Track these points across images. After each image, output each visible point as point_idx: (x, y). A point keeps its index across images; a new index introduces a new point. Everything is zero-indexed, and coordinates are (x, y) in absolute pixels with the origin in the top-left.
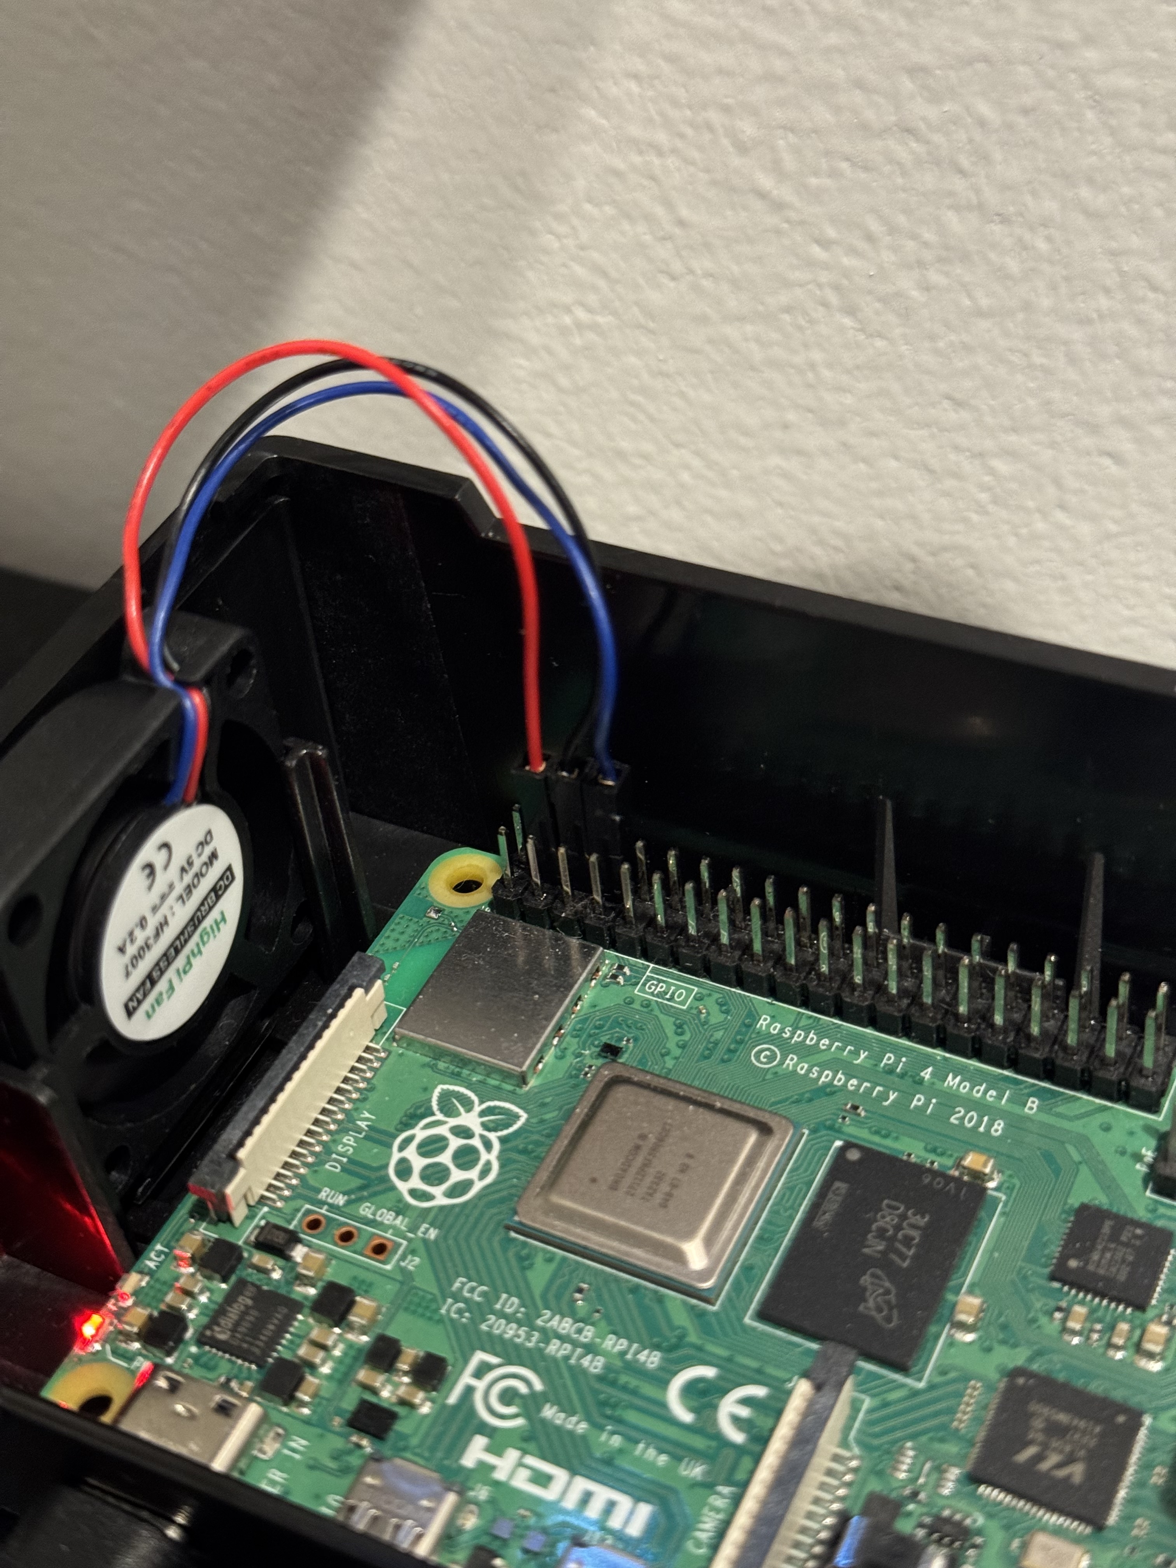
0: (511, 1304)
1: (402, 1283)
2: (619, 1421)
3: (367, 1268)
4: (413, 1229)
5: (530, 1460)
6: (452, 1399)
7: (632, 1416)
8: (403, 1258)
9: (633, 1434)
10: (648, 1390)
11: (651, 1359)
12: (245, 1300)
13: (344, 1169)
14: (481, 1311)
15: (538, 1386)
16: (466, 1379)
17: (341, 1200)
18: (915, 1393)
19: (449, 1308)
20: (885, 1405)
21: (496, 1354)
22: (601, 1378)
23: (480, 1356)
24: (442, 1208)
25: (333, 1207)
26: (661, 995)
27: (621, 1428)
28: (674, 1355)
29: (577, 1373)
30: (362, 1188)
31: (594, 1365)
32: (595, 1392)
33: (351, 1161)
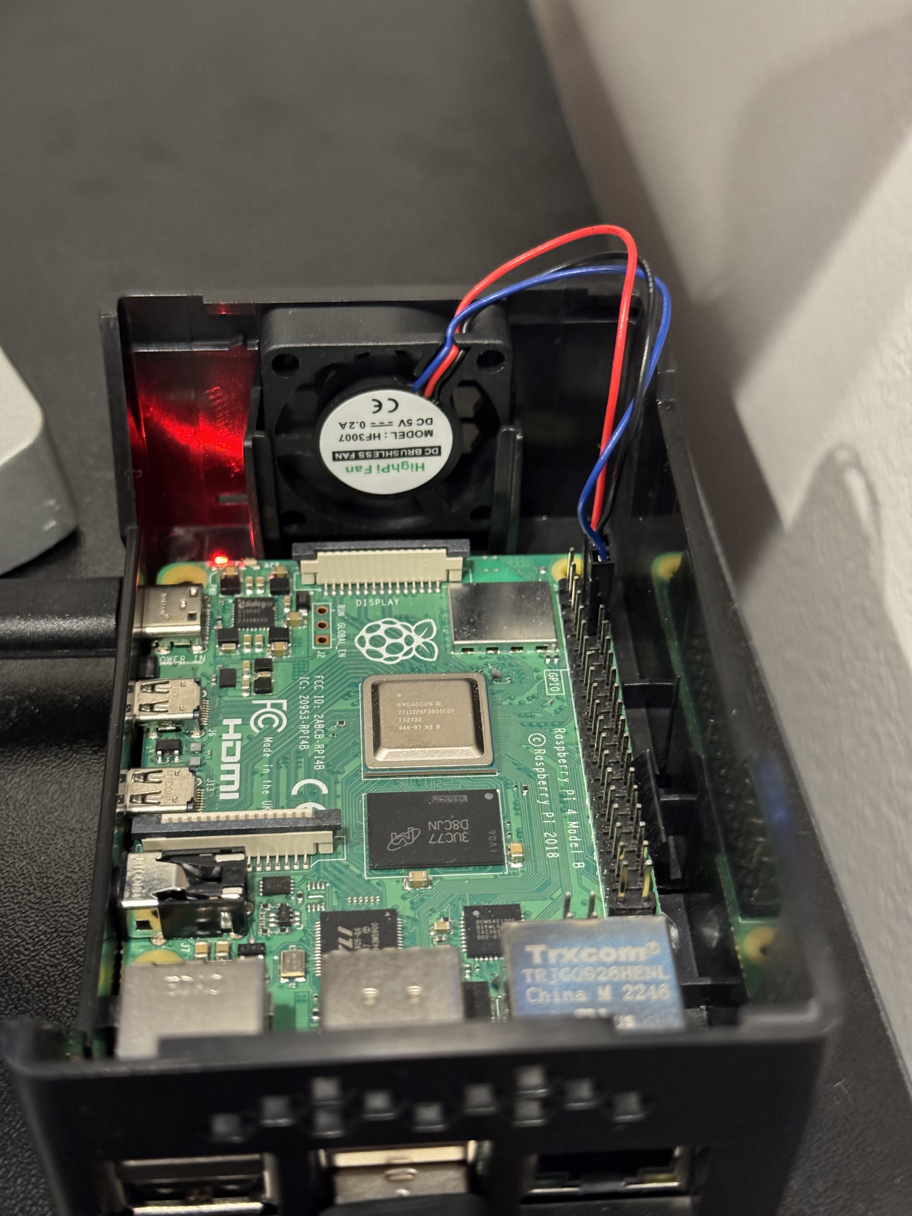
0: (319, 701)
1: (308, 657)
2: (279, 768)
3: (309, 640)
4: (340, 647)
5: (238, 744)
6: (255, 702)
7: (283, 772)
8: (322, 651)
9: (274, 776)
10: (301, 772)
11: (319, 766)
12: (263, 605)
13: (359, 608)
14: (309, 691)
15: (279, 730)
16: (269, 703)
17: (341, 614)
18: (360, 876)
19: (304, 680)
20: (347, 867)
21: (288, 708)
22: (298, 752)
23: (284, 702)
24: (360, 652)
25: (335, 614)
26: (549, 681)
27: (274, 770)
28: (326, 774)
29: (297, 741)
30: (354, 619)
31: (304, 745)
32: (289, 752)
33: (366, 608)
